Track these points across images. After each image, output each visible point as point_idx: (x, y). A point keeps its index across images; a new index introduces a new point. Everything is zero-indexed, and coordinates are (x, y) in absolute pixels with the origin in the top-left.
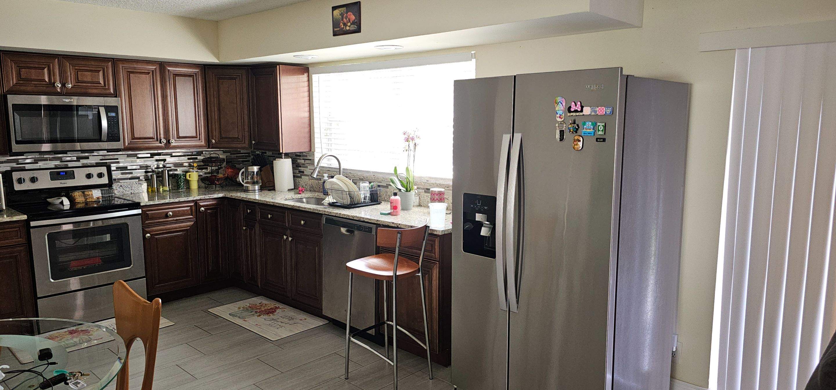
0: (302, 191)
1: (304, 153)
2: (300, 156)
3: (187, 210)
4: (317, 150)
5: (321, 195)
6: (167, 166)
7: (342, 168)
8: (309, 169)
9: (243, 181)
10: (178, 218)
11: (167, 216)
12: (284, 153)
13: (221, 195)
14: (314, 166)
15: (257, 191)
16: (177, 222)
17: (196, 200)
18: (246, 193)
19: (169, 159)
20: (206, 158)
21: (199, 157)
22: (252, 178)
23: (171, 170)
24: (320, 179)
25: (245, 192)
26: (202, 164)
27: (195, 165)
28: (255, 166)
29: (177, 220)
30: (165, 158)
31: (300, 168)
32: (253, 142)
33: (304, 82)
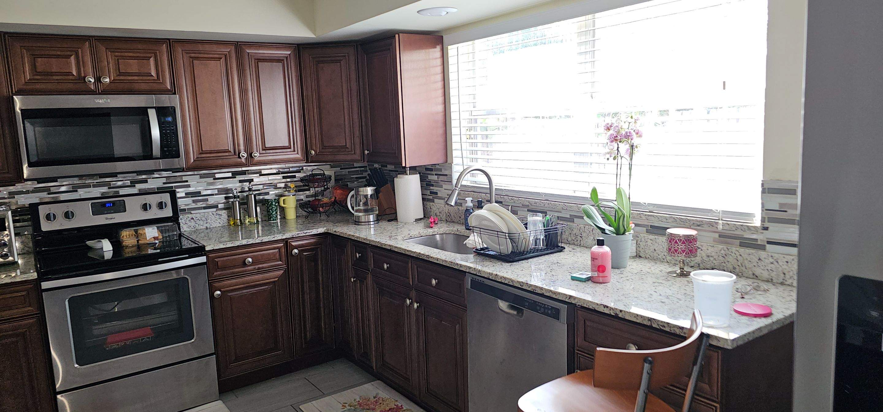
0: (434, 222)
1: (437, 166)
2: (431, 170)
3: (273, 253)
4: (456, 161)
5: (461, 229)
6: (253, 189)
7: (494, 187)
8: (445, 189)
9: (353, 208)
10: (260, 266)
11: (244, 264)
12: (409, 167)
13: (321, 230)
14: (452, 184)
15: (372, 223)
16: (260, 271)
17: (286, 238)
18: (357, 226)
19: (257, 179)
20: (307, 176)
21: (297, 175)
22: (366, 204)
23: (259, 194)
24: (461, 205)
25: (355, 224)
26: (301, 184)
27: (292, 185)
28: (369, 186)
29: (259, 268)
30: (252, 178)
31: (431, 188)
32: (366, 152)
33: (436, 58)
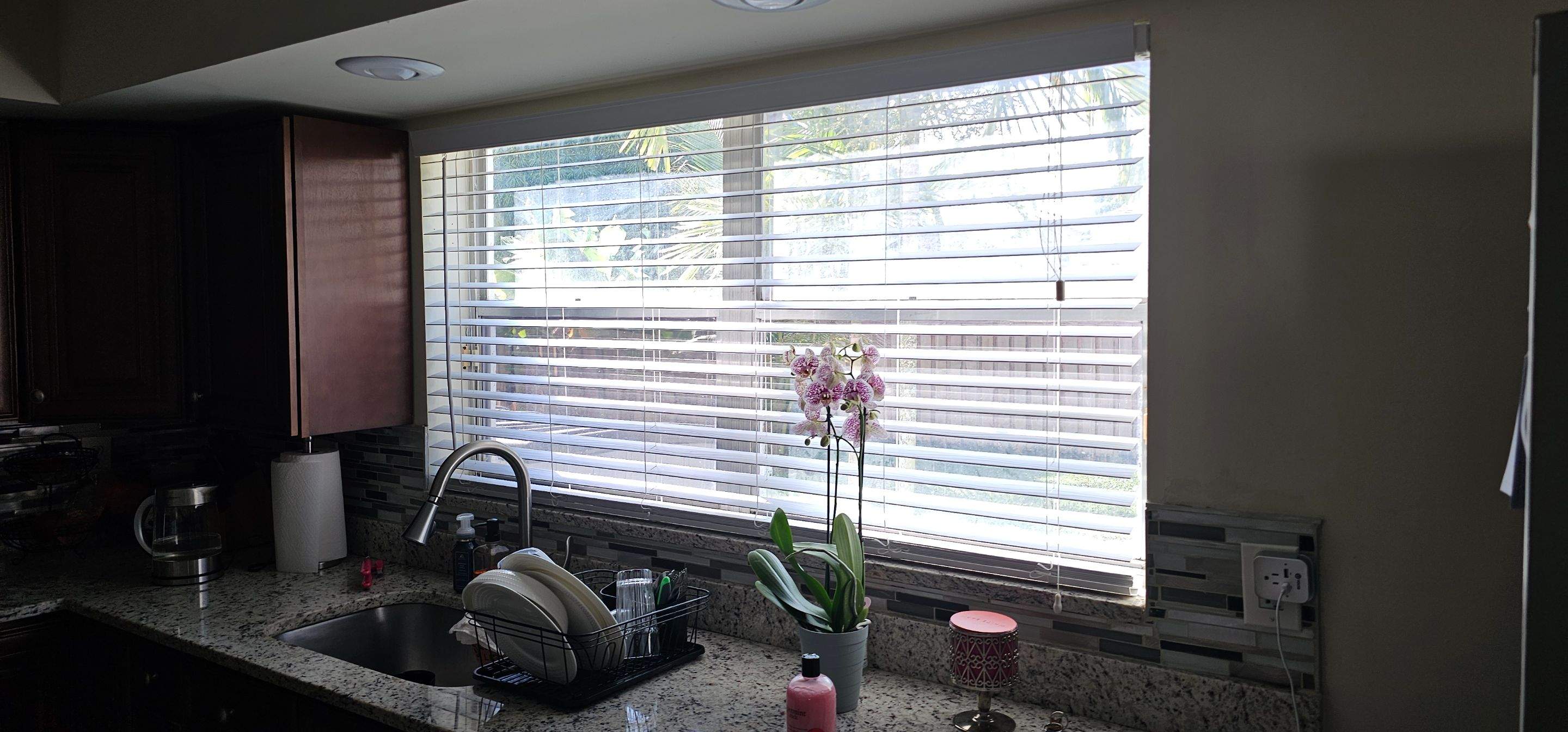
0: (374, 573)
1: (386, 432)
2: (372, 442)
4: (436, 420)
5: (444, 591)
8: (405, 487)
14: (424, 477)
15: (201, 579)
28: (198, 483)
31: (371, 482)
33: (389, 182)
